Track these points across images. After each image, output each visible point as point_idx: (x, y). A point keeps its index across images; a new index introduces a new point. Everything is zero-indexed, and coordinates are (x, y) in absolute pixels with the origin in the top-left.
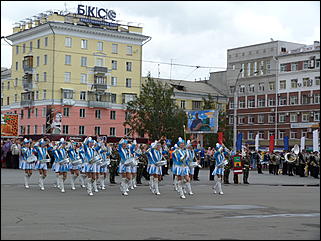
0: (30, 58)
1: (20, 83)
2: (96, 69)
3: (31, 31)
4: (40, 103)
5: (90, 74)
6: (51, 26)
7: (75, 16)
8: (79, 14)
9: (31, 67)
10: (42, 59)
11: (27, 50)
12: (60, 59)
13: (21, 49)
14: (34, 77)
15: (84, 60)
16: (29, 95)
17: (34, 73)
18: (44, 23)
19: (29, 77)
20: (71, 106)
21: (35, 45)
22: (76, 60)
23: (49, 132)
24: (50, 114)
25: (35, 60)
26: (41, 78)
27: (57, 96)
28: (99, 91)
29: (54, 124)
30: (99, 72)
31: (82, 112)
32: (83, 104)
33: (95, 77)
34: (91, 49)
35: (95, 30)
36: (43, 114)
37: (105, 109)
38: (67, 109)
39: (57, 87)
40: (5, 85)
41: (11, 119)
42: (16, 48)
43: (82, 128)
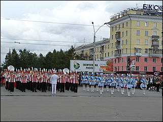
0: (119, 33)
1: (114, 46)
2: (153, 37)
3: (119, 19)
4: (124, 55)
5: (150, 39)
6: (129, 16)
7: (142, 10)
8: (144, 9)
9: (119, 37)
10: (125, 33)
11: (117, 29)
13: (114, 28)
14: (121, 43)
15: (147, 32)
17: (121, 40)
18: (126, 15)
19: (118, 42)
20: (140, 56)
21: (121, 26)
22: (142, 33)
23: (129, 70)
24: (129, 61)
25: (121, 33)
26: (125, 43)
27: (133, 51)
29: (131, 66)
30: (155, 38)
31: (146, 59)
32: (146, 55)
33: (153, 41)
35: (152, 17)
37: (158, 57)
38: (138, 58)
39: (133, 47)
40: (107, 47)
41: (110, 63)
42: (112, 28)
43: (146, 68)
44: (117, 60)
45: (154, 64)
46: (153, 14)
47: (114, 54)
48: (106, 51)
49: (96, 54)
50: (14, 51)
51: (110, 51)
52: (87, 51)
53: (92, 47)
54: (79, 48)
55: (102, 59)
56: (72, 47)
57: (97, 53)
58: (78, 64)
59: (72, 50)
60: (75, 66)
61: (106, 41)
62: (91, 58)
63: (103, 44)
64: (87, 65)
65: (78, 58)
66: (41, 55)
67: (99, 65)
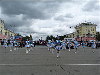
3: (78, 26)
4: (80, 36)
5: (87, 32)
6: (81, 25)
7: (85, 23)
12: (83, 30)
15: (86, 30)
16: (78, 35)
18: (80, 25)
19: (78, 33)
21: (79, 28)
22: (85, 30)
23: (81, 41)
24: (81, 38)
25: (79, 30)
26: (80, 33)
27: (82, 35)
28: (89, 34)
30: (89, 31)
31: (86, 37)
32: (86, 36)
34: (88, 28)
36: (80, 38)
37: (90, 37)
38: (84, 37)
42: (76, 29)
43: (86, 40)
44: (78, 38)
45: (89, 39)
46: (88, 24)
48: (74, 35)
50: (49, 36)
53: (70, 34)
54: (67, 35)
55: (73, 38)
57: (72, 36)
59: (65, 35)
61: (74, 33)
62: (70, 38)
63: (74, 34)
65: (67, 37)
66: (56, 37)
67: (73, 39)
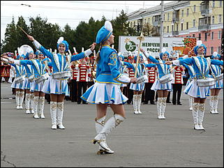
1: (198, 10)
4: (216, 27)
14: (211, 4)
16: (206, 20)
19: (205, 4)
26: (217, 4)
40: (185, 12)
41: (190, 42)
44: (203, 36)
47: (197, 25)
48: (183, 19)
49: (165, 24)
50: (21, 19)
51: (190, 19)
52: (149, 21)
54: (134, 15)
55: (176, 34)
56: (123, 12)
57: (167, 24)
58: (133, 44)
60: (127, 47)
62: (156, 33)
64: (150, 45)
66: (67, 27)
67: (170, 45)
